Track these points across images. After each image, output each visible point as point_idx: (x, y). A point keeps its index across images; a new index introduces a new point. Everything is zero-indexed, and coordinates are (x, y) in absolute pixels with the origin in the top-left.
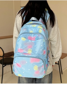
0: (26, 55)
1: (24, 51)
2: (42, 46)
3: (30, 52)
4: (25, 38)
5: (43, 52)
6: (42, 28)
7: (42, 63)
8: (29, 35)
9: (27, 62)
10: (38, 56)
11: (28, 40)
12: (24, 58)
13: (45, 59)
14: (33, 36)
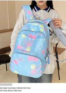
0: (24, 53)
1: (23, 48)
2: (41, 45)
3: (28, 49)
4: (26, 35)
5: (42, 52)
6: (43, 27)
7: (40, 63)
8: (30, 33)
9: (24, 60)
10: (36, 55)
11: (28, 37)
12: (22, 55)
13: (44, 59)
14: (35, 34)
